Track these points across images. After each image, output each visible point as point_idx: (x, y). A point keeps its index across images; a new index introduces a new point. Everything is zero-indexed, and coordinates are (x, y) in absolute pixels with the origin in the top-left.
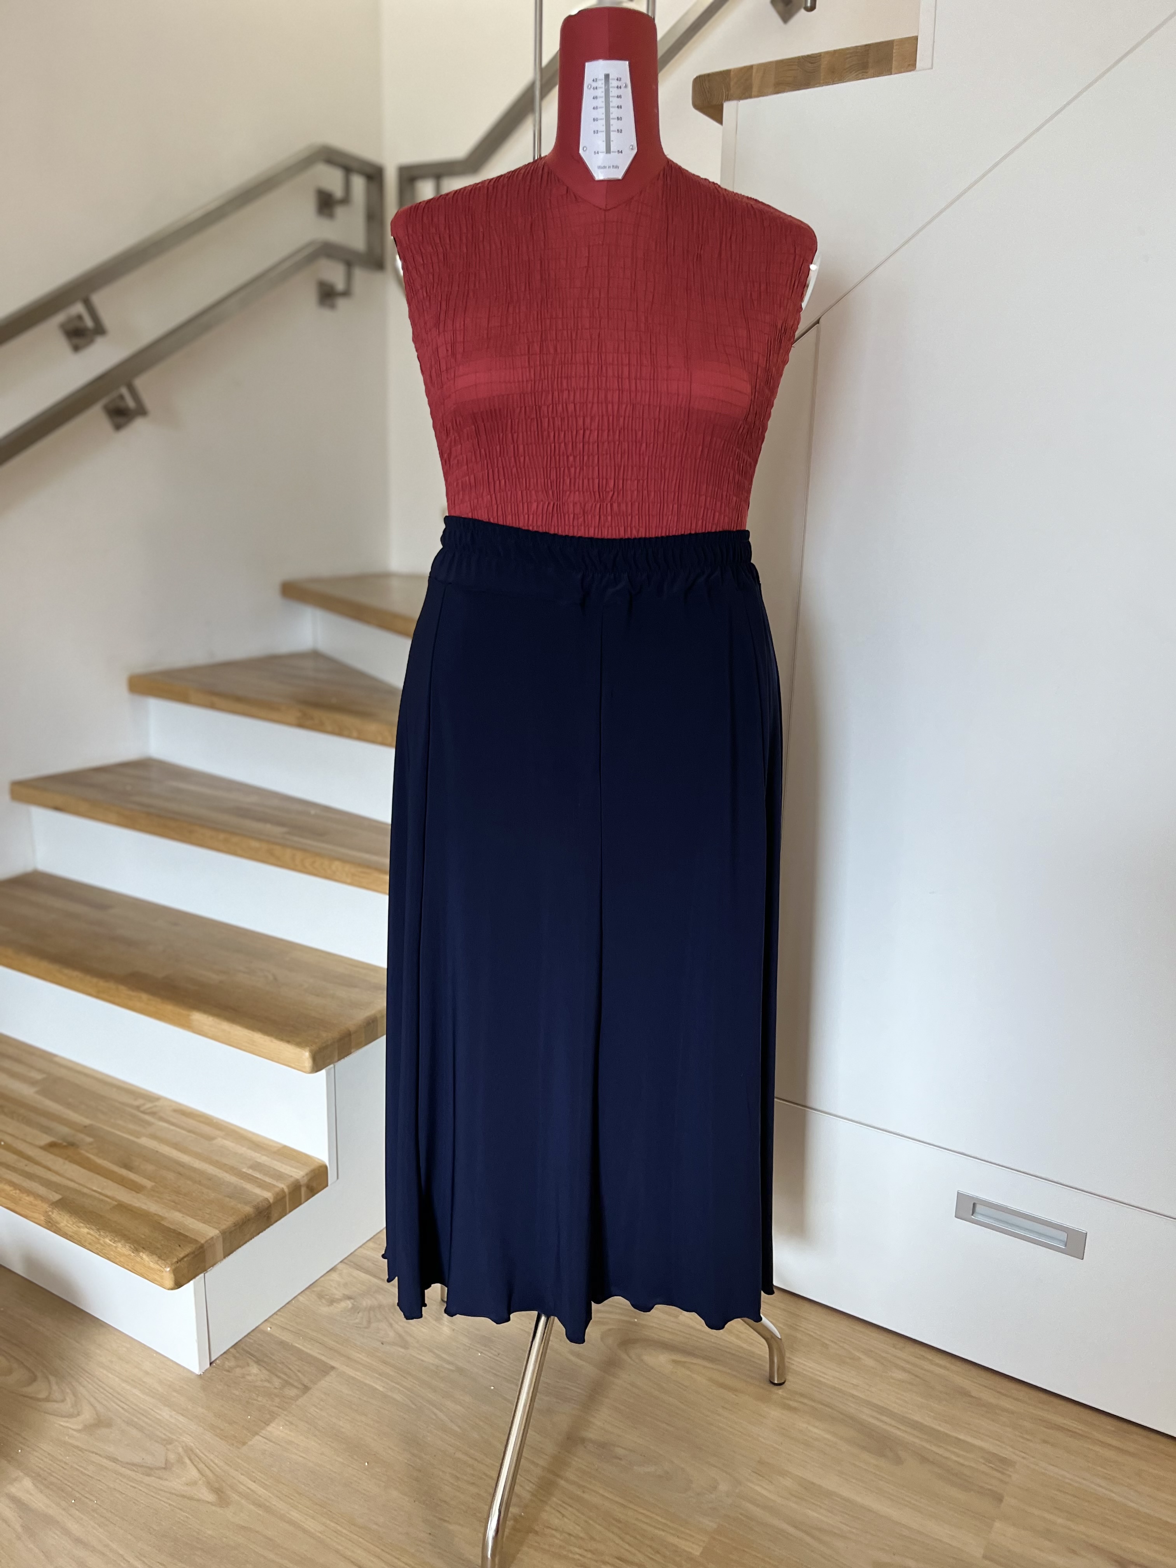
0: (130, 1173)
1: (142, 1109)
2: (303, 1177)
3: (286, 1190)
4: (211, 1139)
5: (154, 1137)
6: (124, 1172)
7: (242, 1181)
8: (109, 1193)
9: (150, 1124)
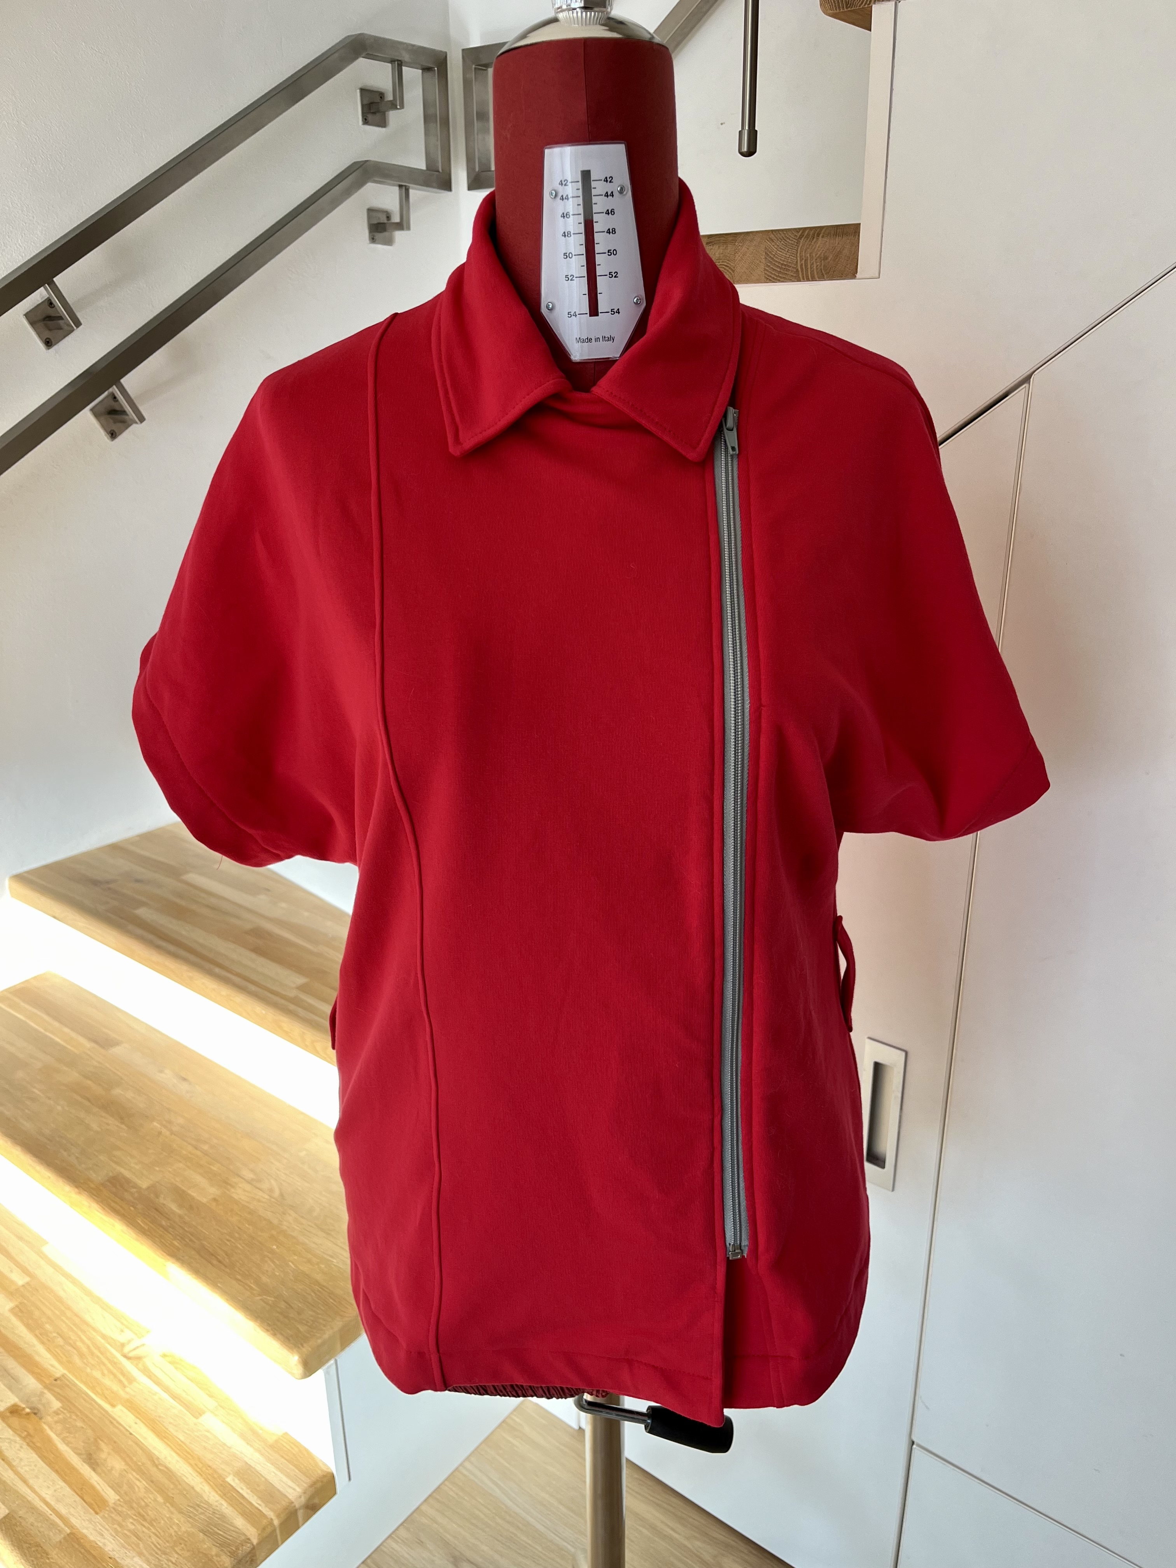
0: (93, 1473)
1: (126, 1350)
2: (300, 1497)
3: (276, 1522)
4: (197, 1413)
5: (132, 1406)
6: (86, 1470)
7: (224, 1502)
8: (63, 1511)
9: (131, 1380)
